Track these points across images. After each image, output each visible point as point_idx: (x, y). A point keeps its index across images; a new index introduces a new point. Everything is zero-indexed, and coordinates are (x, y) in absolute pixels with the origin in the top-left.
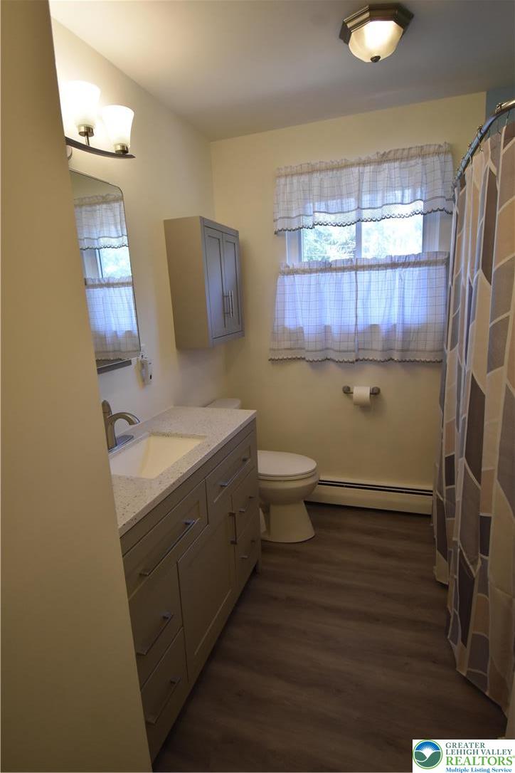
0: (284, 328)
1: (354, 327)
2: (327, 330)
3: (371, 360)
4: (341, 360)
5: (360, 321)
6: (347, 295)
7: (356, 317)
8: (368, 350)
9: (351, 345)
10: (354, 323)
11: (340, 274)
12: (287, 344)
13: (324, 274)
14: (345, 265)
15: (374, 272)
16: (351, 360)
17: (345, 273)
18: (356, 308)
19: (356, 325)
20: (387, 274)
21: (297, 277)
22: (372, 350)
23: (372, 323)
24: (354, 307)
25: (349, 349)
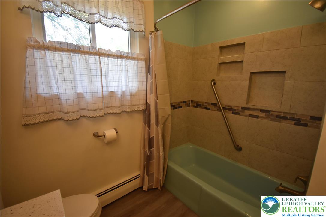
0: (38, 96)
1: (101, 93)
2: (79, 96)
3: (112, 113)
4: (95, 116)
5: (105, 89)
6: (94, 72)
7: (102, 86)
8: (109, 107)
9: (101, 106)
10: (101, 91)
11: (87, 56)
12: (43, 110)
13: (74, 54)
14: (91, 51)
15: (111, 59)
16: (101, 115)
17: (91, 56)
18: (102, 81)
19: (102, 92)
20: (118, 61)
21: (48, 53)
22: (112, 107)
23: (111, 91)
24: (100, 80)
25: (100, 108)
